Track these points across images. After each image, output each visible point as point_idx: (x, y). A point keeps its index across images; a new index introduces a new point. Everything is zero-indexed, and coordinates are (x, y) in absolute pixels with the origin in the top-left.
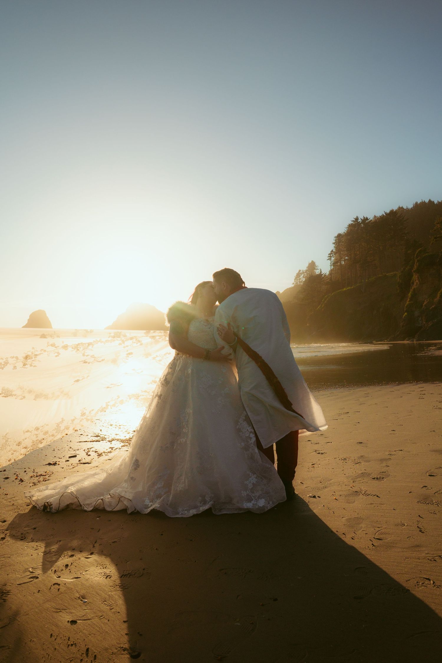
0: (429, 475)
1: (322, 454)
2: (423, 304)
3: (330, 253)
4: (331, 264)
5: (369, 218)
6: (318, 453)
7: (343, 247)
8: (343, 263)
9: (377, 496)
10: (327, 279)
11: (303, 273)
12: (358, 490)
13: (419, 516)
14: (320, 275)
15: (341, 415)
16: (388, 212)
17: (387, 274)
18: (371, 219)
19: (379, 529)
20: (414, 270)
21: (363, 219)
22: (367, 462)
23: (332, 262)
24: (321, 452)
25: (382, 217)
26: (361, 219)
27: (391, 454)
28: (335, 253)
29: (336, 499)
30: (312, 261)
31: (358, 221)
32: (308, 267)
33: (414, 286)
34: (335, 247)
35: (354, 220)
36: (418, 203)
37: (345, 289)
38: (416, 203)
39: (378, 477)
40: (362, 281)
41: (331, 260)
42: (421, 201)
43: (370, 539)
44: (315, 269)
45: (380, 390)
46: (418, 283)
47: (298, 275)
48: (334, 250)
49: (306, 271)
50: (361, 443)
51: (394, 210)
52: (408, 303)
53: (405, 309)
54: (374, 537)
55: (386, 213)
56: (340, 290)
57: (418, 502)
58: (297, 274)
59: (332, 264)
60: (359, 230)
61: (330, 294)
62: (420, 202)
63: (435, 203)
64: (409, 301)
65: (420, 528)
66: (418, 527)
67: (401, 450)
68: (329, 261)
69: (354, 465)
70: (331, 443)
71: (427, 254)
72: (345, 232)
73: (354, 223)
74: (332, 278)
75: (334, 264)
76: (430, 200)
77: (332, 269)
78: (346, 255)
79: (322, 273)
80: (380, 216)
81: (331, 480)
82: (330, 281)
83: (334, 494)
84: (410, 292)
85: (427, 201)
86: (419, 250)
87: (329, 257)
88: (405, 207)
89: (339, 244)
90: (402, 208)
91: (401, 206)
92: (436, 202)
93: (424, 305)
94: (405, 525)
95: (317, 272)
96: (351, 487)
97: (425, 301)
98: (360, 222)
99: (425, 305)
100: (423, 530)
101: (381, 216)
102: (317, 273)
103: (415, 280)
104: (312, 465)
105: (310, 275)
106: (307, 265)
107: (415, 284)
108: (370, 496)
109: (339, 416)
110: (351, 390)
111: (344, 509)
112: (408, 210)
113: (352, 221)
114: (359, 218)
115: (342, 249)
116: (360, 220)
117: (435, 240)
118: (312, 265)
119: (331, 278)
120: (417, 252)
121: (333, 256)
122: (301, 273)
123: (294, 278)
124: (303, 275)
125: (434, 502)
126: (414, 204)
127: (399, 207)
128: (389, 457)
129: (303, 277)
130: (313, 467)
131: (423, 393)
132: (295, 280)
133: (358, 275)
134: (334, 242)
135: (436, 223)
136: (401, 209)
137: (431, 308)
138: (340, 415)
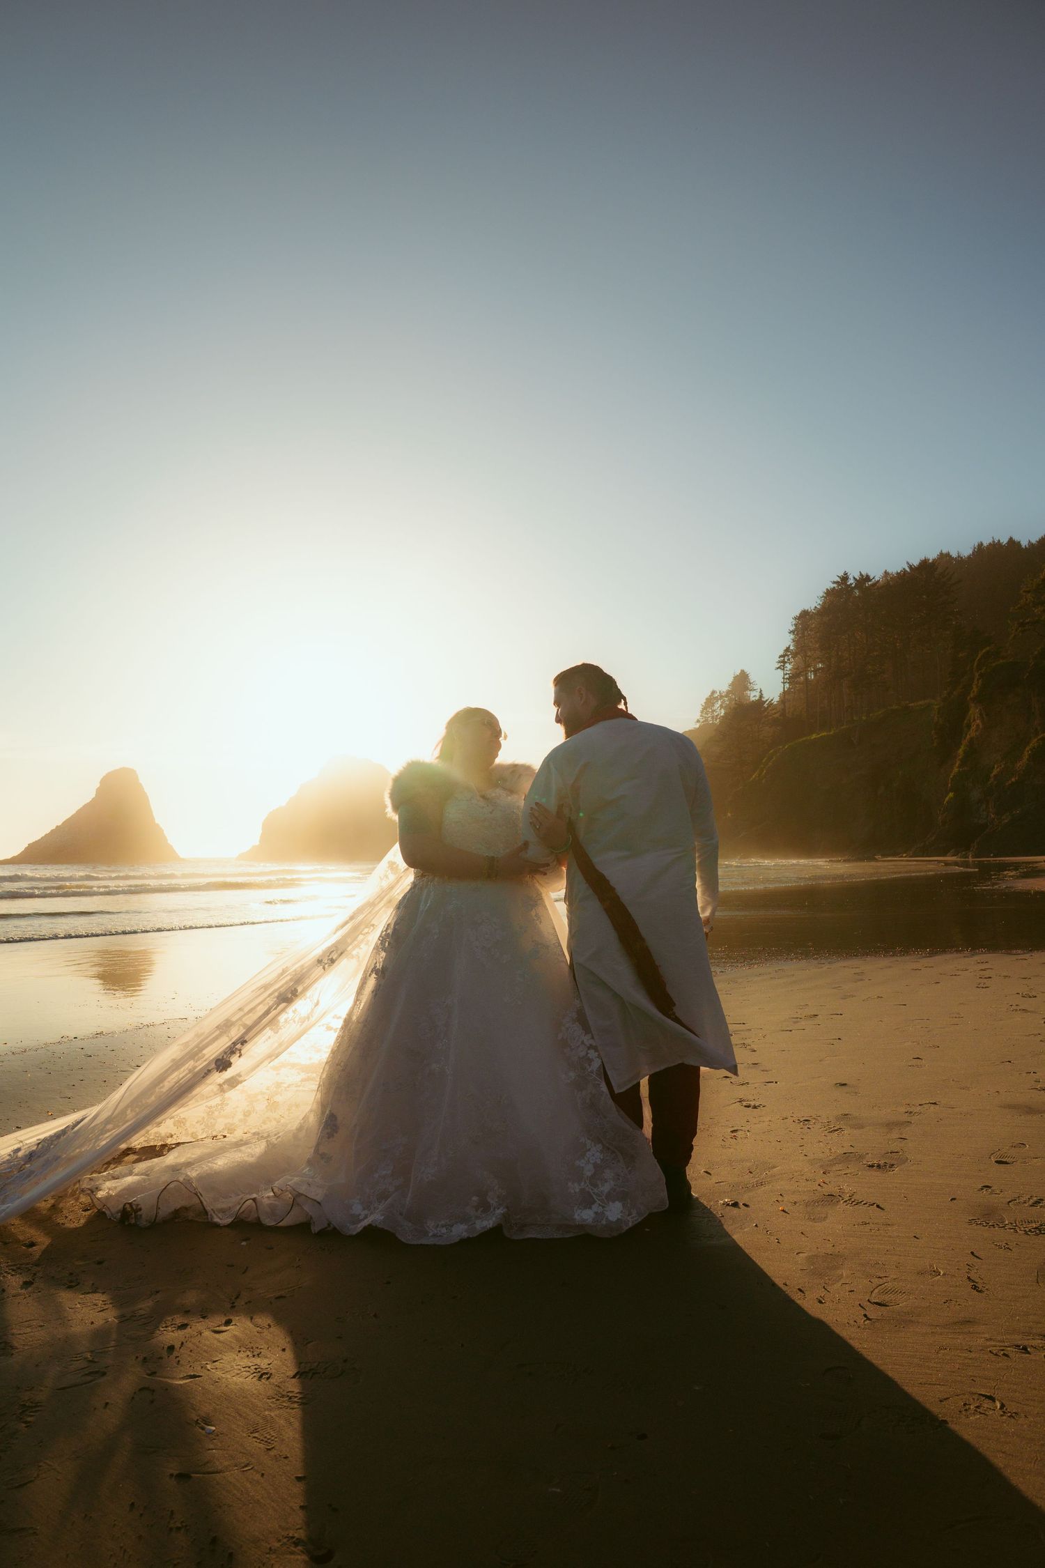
0: (997, 1162)
1: (755, 1107)
2: (991, 773)
3: (781, 652)
4: (784, 678)
5: (871, 577)
6: (745, 1106)
7: (811, 642)
8: (811, 676)
9: (878, 1206)
10: (775, 713)
11: (721, 697)
12: (835, 1191)
13: (972, 1253)
14: (760, 702)
15: (799, 1019)
16: (916, 563)
17: (911, 705)
18: (877, 579)
19: (881, 1281)
20: (972, 695)
21: (858, 578)
22: (856, 1129)
23: (786, 674)
24: (752, 1103)
25: (902, 576)
26: (854, 578)
27: (911, 1112)
28: (795, 655)
29: (783, 1211)
30: (743, 672)
31: (849, 583)
32: (732, 684)
33: (972, 733)
34: (794, 641)
35: (839, 580)
36: (985, 545)
37: (814, 736)
38: (981, 545)
39: (882, 1163)
40: (855, 718)
41: (783, 669)
42: (990, 541)
43: (860, 1305)
44: (747, 689)
45: (890, 967)
46: (981, 727)
47: (710, 701)
48: (792, 648)
49: (728, 692)
50: (845, 1085)
51: (929, 560)
52: (956, 770)
53: (950, 785)
54: (869, 1300)
55: (910, 567)
56: (804, 739)
57: (970, 1222)
58: (707, 699)
59: (787, 679)
60: (850, 604)
61: (781, 747)
62: (988, 543)
63: (1023, 546)
64: (959, 767)
65: (973, 1281)
66: (969, 1278)
67: (935, 1103)
68: (780, 672)
69: (827, 1134)
70: (776, 1083)
71: (1001, 661)
72: (818, 607)
73: (838, 586)
74: (787, 711)
75: (792, 679)
76: (1011, 538)
77: (786, 689)
78: (818, 658)
79: (764, 700)
80: (897, 573)
81: (774, 1167)
82: (782, 718)
83: (780, 1198)
84: (962, 747)
85: (1004, 541)
86: (984, 651)
87: (779, 662)
88: (954, 555)
89: (803, 633)
90: (948, 555)
91: (944, 552)
92: (1024, 543)
93: (992, 775)
94: (940, 1273)
95: (753, 696)
96: (819, 1185)
97: (996, 766)
98: (851, 584)
99: (995, 775)
100: (980, 1286)
101: (899, 571)
102: (752, 699)
103: (974, 720)
104: (732, 1132)
105: (736, 704)
106: (730, 680)
107: (974, 727)
108: (861, 1207)
109: (795, 1022)
110: (823, 965)
111: (802, 1233)
112: (960, 561)
113: (834, 582)
114: (851, 577)
115: (811, 645)
116: (851, 581)
117: (1020, 629)
118: (742, 681)
119: (784, 710)
120: (979, 656)
121: (789, 660)
122: (717, 699)
123: (700, 708)
124: (720, 702)
125: (1007, 1222)
126: (975, 548)
127: (941, 554)
128: (906, 1118)
129: (721, 706)
130: (734, 1136)
131: (987, 974)
132: (702, 712)
133: (846, 705)
134: (792, 628)
135: (1024, 591)
136: (945, 557)
137: (1007, 784)
138: (797, 1022)
